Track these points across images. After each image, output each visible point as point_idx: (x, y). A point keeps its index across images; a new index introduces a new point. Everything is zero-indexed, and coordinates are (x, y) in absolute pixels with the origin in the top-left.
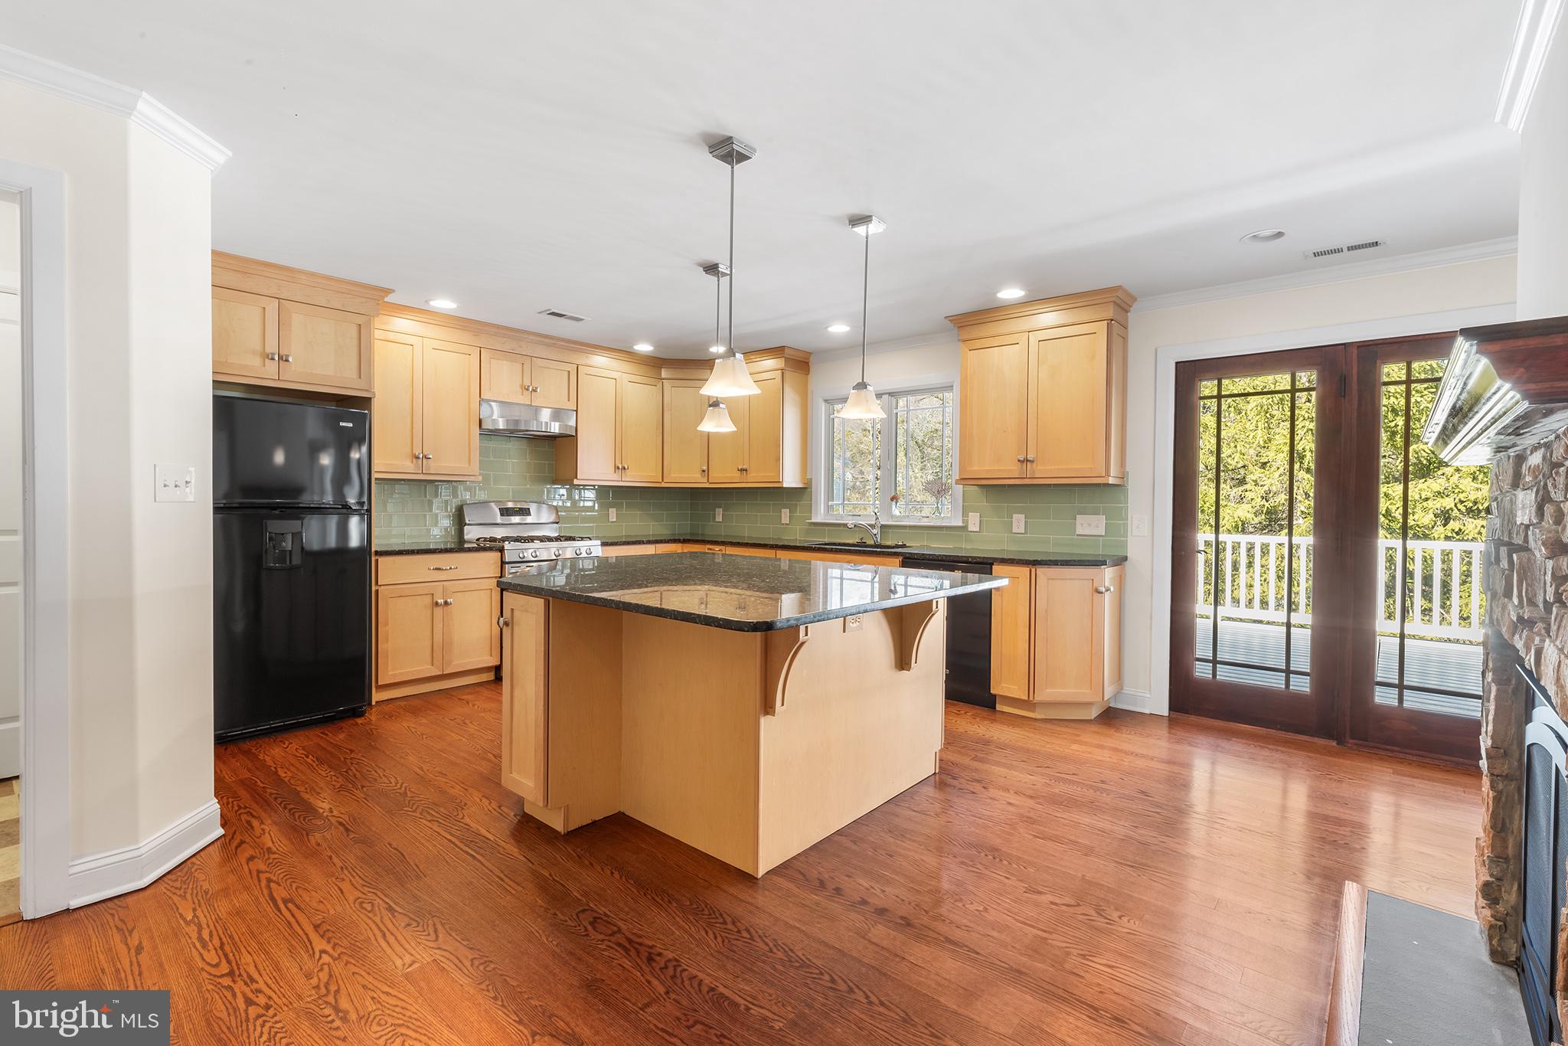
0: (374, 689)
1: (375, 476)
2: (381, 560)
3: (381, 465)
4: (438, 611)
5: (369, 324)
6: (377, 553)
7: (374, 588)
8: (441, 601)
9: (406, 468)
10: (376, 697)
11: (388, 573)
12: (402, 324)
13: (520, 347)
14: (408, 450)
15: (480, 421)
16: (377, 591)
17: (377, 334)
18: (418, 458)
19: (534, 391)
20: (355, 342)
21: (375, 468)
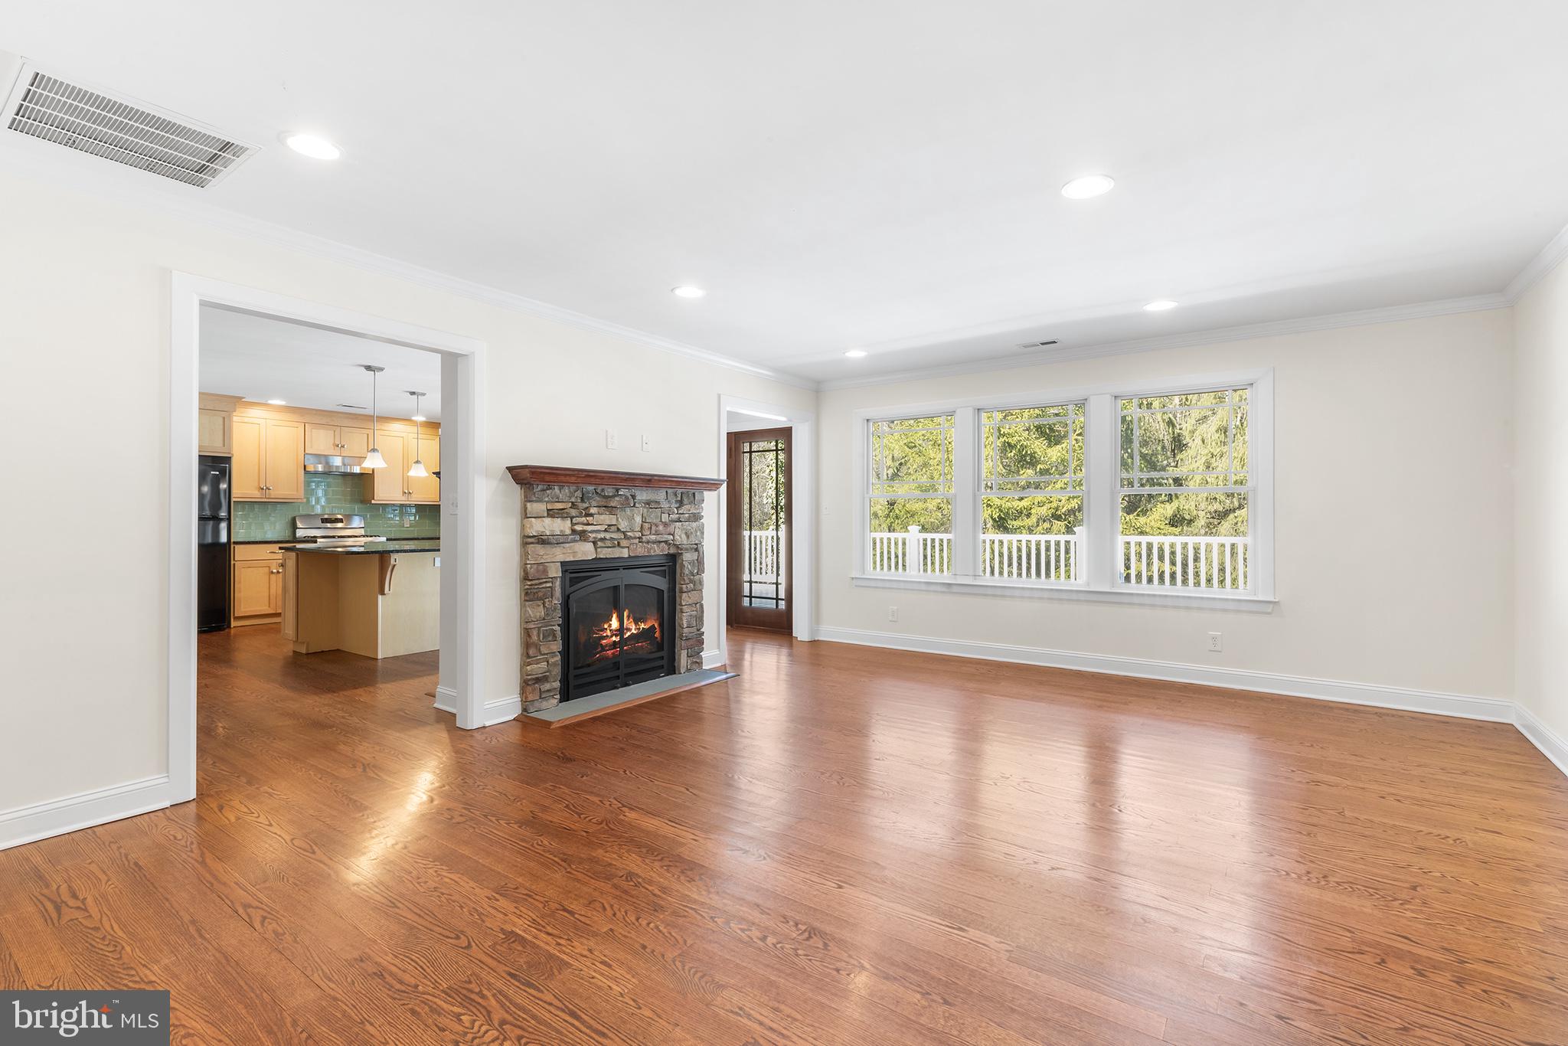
0: (232, 619)
1: (233, 500)
2: (236, 546)
3: (237, 493)
4: (273, 576)
5: (230, 417)
6: (235, 543)
7: (232, 562)
8: (275, 571)
9: (254, 494)
10: (233, 624)
11: (240, 553)
12: (255, 414)
13: (333, 420)
14: (256, 484)
15: (305, 466)
16: (234, 564)
17: (235, 419)
18: (263, 489)
19: (343, 446)
20: (222, 427)
21: (233, 495)
